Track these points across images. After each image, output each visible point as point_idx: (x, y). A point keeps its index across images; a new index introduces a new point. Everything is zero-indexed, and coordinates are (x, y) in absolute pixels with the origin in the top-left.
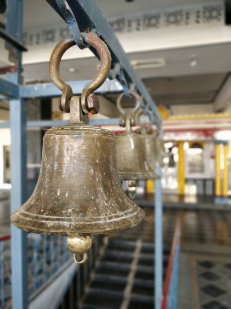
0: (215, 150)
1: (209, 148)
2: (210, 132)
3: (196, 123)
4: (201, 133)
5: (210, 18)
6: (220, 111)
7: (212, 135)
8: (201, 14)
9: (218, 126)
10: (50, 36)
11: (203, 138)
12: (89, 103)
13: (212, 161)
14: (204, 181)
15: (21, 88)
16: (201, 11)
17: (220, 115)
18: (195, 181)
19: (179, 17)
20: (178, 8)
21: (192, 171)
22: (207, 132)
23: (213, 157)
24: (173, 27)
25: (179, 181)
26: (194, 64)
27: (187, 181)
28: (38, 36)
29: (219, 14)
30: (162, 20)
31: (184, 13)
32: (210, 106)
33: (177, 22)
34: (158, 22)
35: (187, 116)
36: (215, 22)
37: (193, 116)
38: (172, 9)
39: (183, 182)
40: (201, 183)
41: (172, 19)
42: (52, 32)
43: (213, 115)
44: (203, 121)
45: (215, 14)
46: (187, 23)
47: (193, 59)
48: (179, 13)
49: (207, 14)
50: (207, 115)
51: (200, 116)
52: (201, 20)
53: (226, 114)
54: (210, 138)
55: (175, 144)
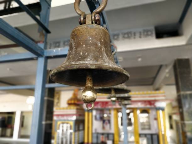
0: (157, 114)
1: (153, 113)
2: (152, 102)
3: (143, 97)
4: (147, 103)
5: (147, 35)
6: (158, 89)
7: (153, 104)
8: (142, 33)
9: (157, 98)
10: (57, 45)
11: (148, 106)
12: (96, 17)
13: (155, 122)
14: (152, 135)
15: (45, 51)
16: (142, 32)
17: (157, 92)
18: (145, 135)
19: (130, 35)
20: (129, 30)
21: (143, 129)
22: (150, 102)
23: (156, 119)
24: (127, 40)
25: (135, 136)
26: (140, 60)
27: (140, 135)
28: (51, 45)
29: (152, 33)
30: (121, 37)
31: (133, 33)
32: (151, 87)
33: (129, 37)
34: (118, 37)
35: (137, 93)
36: (150, 37)
37: (141, 92)
38: (126, 31)
39: (138, 136)
40: (149, 136)
41: (126, 36)
42: (59, 43)
43: (154, 92)
44: (147, 95)
45: (149, 33)
46: (134, 38)
47: (139, 57)
48: (130, 33)
49: (145, 33)
50: (149, 92)
51: (145, 92)
52: (142, 36)
53: (161, 91)
54: (152, 106)
55: (131, 110)
